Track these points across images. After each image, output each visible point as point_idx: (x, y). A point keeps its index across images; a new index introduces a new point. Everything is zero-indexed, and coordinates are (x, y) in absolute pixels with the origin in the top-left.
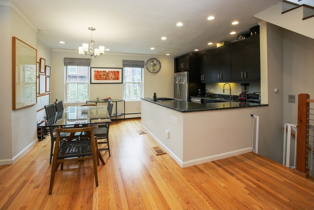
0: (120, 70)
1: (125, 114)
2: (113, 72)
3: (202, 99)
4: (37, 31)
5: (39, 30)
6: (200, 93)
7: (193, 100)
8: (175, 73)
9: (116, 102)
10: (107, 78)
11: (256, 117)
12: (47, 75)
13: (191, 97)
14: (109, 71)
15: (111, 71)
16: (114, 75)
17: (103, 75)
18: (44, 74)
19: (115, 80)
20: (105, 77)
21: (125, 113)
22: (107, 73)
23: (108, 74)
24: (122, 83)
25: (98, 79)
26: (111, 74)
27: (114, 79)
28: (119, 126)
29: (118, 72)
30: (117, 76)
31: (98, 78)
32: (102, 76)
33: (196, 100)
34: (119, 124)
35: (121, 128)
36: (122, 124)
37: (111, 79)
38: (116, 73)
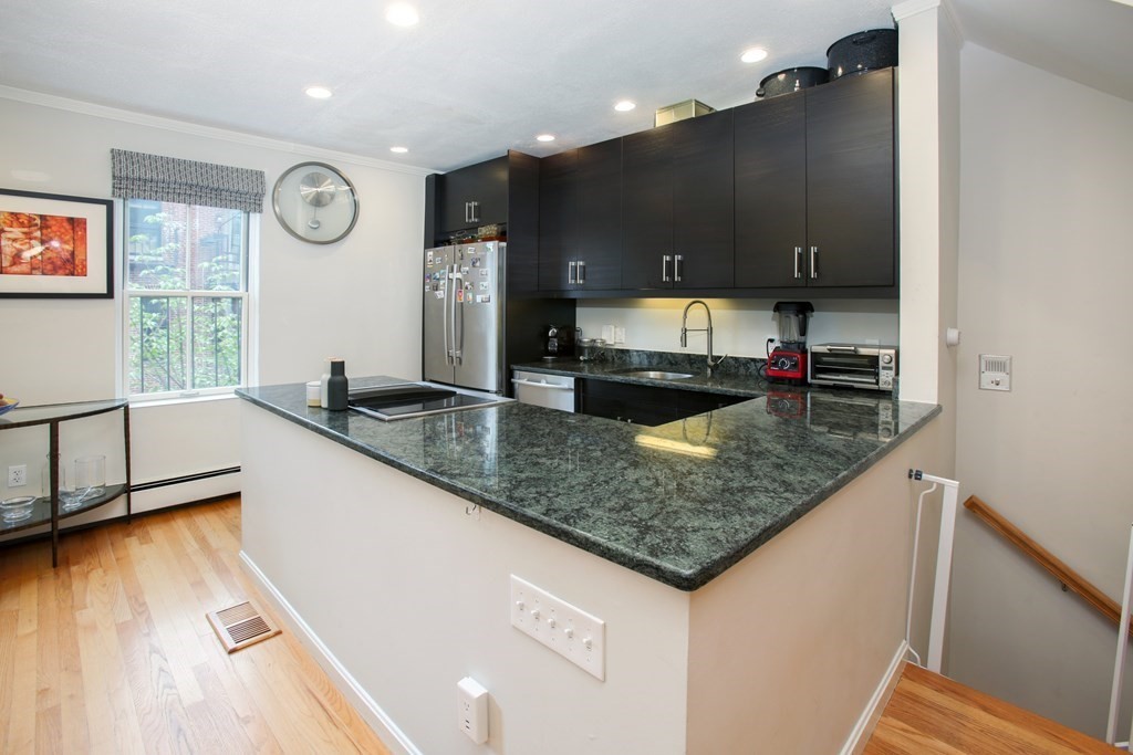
1: (128, 489)
2: (30, 219)
3: (577, 381)
6: (554, 345)
7: (524, 381)
8: (427, 247)
9: (54, 423)
11: (941, 487)
13: (515, 367)
15: (14, 215)
16: (43, 243)
19: (53, 273)
21: (133, 482)
24: (110, 294)
26: (17, 232)
27: (37, 269)
28: (70, 586)
29: (77, 225)
33: (543, 384)
34: (74, 569)
35: (85, 607)
36: (100, 571)
37: (15, 269)
38: (63, 230)
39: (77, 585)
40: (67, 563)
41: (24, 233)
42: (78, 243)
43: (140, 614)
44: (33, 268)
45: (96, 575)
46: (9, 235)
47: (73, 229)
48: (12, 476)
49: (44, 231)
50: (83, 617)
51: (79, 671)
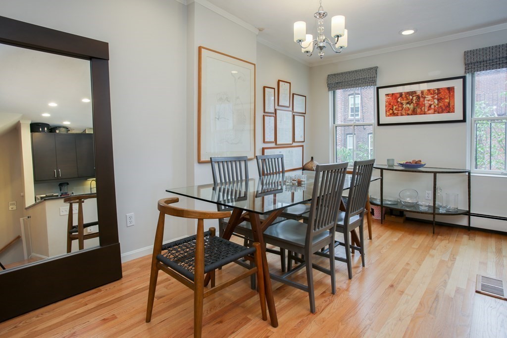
0: (457, 85)
1: (468, 214)
2: (434, 91)
4: (257, 32)
5: (260, 30)
9: (435, 173)
10: (419, 110)
12: (295, 111)
14: (422, 92)
15: (429, 90)
16: (438, 100)
17: (408, 103)
18: (291, 109)
19: (442, 112)
20: (411, 106)
21: (472, 212)
22: (418, 97)
23: (422, 99)
24: (464, 120)
25: (394, 114)
26: (429, 97)
27: (436, 111)
28: (434, 242)
29: (451, 90)
30: (447, 101)
31: (395, 112)
32: (404, 106)
34: (439, 237)
35: (435, 249)
36: (447, 241)
37: (430, 112)
38: (445, 93)
39: (437, 242)
40: (438, 234)
41: (432, 97)
42: (451, 98)
43: (451, 260)
44: (435, 111)
45: (444, 243)
46: (427, 99)
47: (449, 92)
48: (427, 195)
49: (439, 95)
50: (432, 252)
51: (420, 265)
